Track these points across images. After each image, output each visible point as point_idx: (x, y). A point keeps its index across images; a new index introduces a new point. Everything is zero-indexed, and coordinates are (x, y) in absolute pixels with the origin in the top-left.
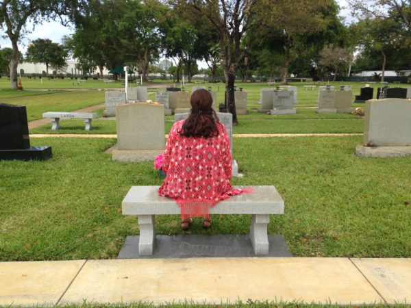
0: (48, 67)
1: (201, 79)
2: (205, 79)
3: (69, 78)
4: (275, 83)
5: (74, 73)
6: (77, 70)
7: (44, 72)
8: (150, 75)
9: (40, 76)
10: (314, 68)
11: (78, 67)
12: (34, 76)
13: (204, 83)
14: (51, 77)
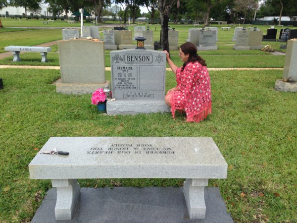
0: (26, 10)
1: (143, 21)
2: (145, 21)
3: (43, 19)
4: (199, 25)
5: (46, 15)
6: (49, 13)
7: (23, 14)
8: (104, 17)
9: (20, 17)
10: (228, 14)
11: (49, 10)
12: (16, 17)
13: (145, 24)
14: (29, 18)
